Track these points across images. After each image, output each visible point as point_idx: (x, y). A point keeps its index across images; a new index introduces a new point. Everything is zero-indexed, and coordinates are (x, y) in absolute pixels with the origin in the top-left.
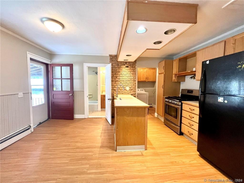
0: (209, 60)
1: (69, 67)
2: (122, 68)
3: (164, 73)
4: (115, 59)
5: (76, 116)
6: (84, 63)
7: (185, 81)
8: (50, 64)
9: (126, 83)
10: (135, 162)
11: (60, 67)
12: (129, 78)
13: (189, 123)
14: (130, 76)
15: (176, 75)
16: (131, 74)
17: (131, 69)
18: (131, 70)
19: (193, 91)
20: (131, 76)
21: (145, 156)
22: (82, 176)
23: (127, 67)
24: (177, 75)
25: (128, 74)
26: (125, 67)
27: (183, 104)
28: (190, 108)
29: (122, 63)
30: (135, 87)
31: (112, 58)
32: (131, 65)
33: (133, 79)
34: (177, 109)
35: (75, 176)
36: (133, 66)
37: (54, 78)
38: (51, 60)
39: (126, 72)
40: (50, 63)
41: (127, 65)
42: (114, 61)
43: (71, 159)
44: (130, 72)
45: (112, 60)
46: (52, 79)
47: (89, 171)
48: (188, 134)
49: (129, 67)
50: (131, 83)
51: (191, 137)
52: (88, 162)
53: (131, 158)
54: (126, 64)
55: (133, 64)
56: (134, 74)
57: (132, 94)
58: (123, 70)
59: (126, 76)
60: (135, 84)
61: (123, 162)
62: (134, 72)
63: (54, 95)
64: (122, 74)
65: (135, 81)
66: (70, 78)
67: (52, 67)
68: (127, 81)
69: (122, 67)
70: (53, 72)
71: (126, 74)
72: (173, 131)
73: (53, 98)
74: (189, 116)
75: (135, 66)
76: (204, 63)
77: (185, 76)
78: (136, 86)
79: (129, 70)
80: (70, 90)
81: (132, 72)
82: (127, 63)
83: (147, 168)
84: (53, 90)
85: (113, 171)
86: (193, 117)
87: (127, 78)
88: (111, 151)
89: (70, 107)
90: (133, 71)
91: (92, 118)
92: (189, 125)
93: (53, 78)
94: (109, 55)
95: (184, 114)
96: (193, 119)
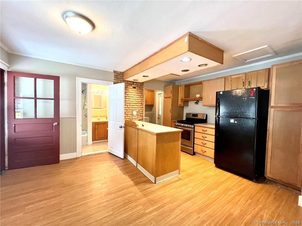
0: (223, 91)
1: (53, 81)
2: (128, 89)
3: (172, 97)
4: (121, 76)
5: (63, 157)
6: (77, 78)
7: (188, 106)
8: (8, 72)
9: (133, 107)
10: (180, 187)
11: (33, 79)
12: (136, 100)
13: (202, 143)
14: (137, 98)
15: (182, 100)
16: (138, 96)
17: (139, 90)
18: (138, 92)
19: (197, 115)
20: (139, 99)
21: (183, 179)
22: (145, 218)
23: (134, 88)
24: (184, 100)
25: (136, 96)
26: (132, 88)
27: (195, 127)
28: (202, 130)
29: (129, 83)
30: (143, 112)
31: (116, 76)
32: (139, 86)
33: (140, 103)
34: (190, 132)
35: (137, 222)
36: (141, 87)
37: (16, 96)
38: (9, 64)
39: (133, 94)
40: (8, 69)
41: (134, 86)
42: (119, 79)
43: (112, 209)
44: (137, 94)
45: (117, 78)
46: (13, 98)
47: (147, 211)
48: (201, 152)
49: (137, 88)
50: (139, 107)
51: (204, 154)
52: (137, 203)
53: (174, 185)
54: (133, 84)
55: (140, 85)
56: (141, 96)
57: (140, 119)
58: (130, 91)
59: (133, 98)
60: (143, 108)
61: (170, 190)
62: (141, 95)
63: (16, 125)
64: (129, 96)
65: (142, 105)
66: (53, 98)
67: (14, 77)
68: (134, 104)
69: (128, 87)
70: (16, 86)
71: (133, 96)
72: (186, 153)
73: (15, 132)
74: (202, 136)
75: (143, 88)
76: (218, 93)
77: (188, 101)
78: (143, 110)
79: (136, 92)
80: (53, 117)
81: (139, 94)
82: (135, 84)
83: (192, 188)
84: (15, 118)
85: (170, 201)
86: (206, 137)
87: (134, 100)
88: (150, 185)
89: (54, 144)
90: (140, 92)
91: (88, 155)
92: (202, 144)
93: (14, 96)
94: (114, 71)
95: (197, 135)
96: (206, 139)
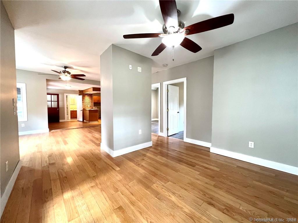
1: (57, 95)
2: (84, 97)
5: (61, 121)
6: (64, 94)
11: (51, 95)
18: (90, 98)
29: (85, 94)
33: (91, 102)
39: (87, 98)
45: (80, 93)
55: (91, 95)
57: (91, 108)
66: (57, 101)
78: (93, 105)
80: (57, 107)
82: (88, 94)
94: (79, 90)
